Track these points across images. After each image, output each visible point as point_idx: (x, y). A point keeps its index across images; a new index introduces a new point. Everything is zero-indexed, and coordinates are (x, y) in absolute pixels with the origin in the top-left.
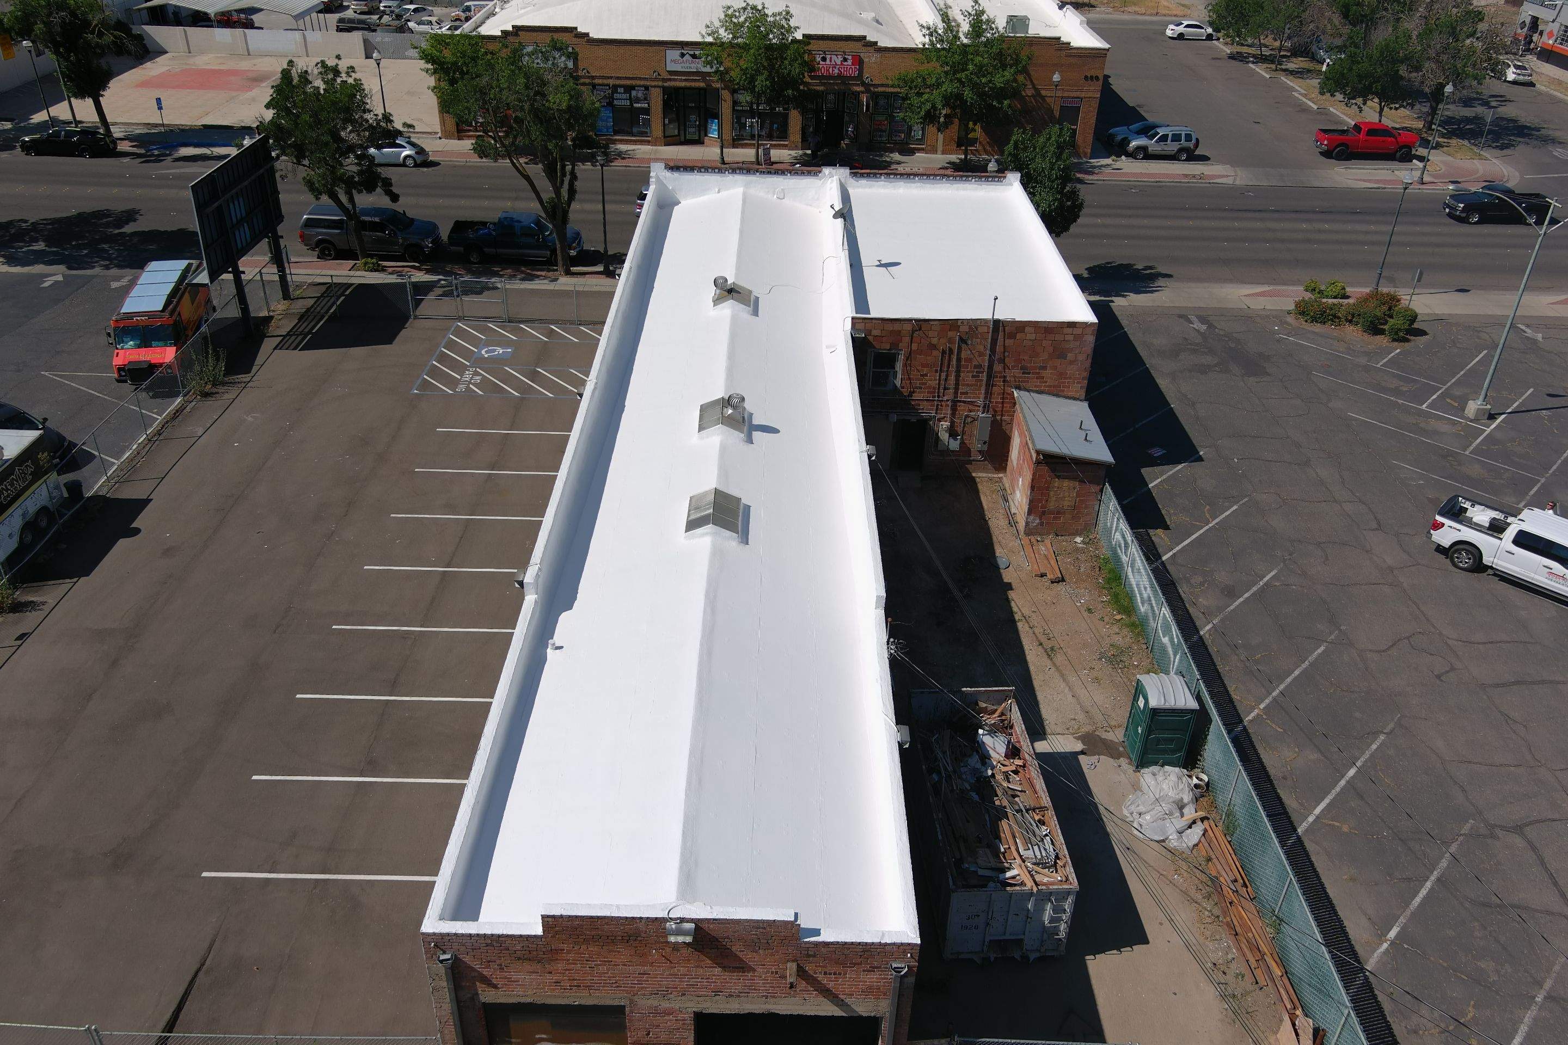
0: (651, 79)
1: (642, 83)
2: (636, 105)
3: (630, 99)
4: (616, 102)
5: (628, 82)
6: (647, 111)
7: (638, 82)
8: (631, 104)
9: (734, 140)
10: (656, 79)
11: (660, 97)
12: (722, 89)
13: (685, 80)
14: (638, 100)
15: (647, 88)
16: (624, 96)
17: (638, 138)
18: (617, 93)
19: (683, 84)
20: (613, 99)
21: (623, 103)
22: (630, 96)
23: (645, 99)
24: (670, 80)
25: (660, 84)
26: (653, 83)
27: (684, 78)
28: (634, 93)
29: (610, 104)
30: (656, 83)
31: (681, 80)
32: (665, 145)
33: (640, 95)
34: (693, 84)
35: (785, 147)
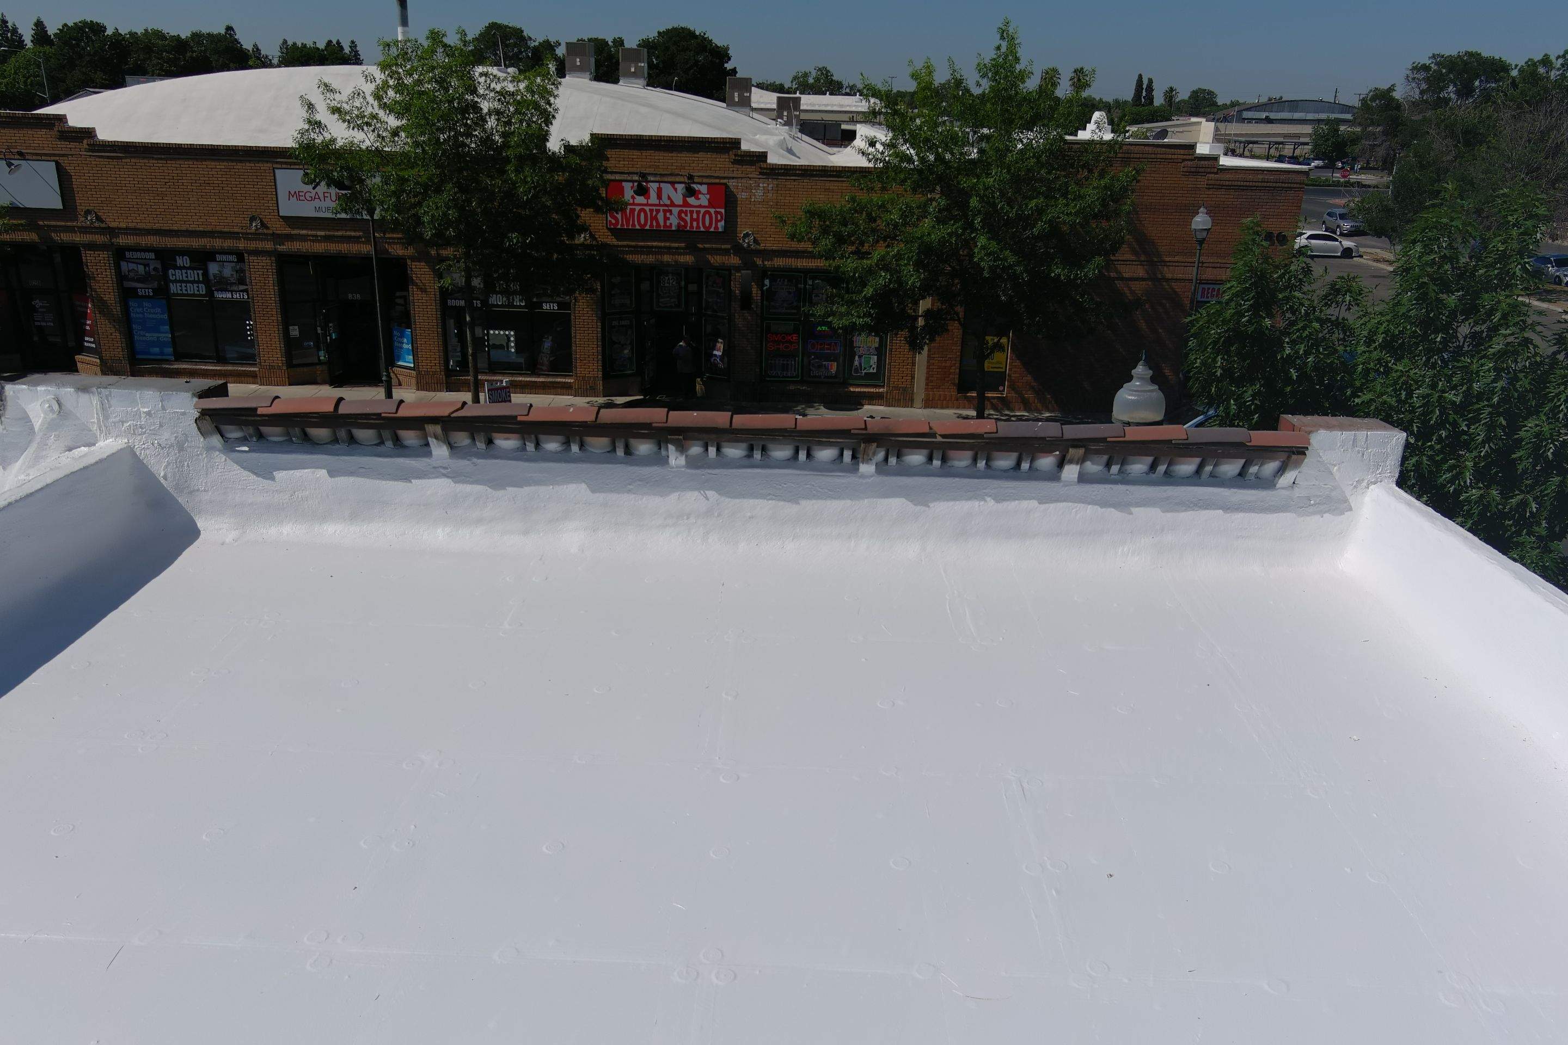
0: (247, 236)
1: (228, 244)
2: (220, 295)
3: (206, 280)
4: (174, 288)
5: (195, 243)
6: (243, 309)
7: (218, 243)
8: (210, 293)
9: (449, 373)
10: (256, 236)
11: (272, 279)
12: (413, 259)
13: (327, 239)
14: (224, 284)
15: (240, 257)
16: (193, 275)
17: (230, 368)
18: (176, 267)
19: (320, 248)
20: (167, 281)
21: (192, 289)
22: (206, 274)
23: (242, 281)
24: (290, 237)
25: (269, 246)
26: (253, 245)
27: (323, 233)
28: (213, 268)
29: (162, 292)
30: (261, 245)
31: (316, 239)
32: (290, 385)
33: (228, 272)
34: (344, 248)
35: (565, 389)
